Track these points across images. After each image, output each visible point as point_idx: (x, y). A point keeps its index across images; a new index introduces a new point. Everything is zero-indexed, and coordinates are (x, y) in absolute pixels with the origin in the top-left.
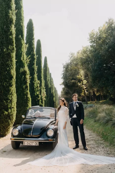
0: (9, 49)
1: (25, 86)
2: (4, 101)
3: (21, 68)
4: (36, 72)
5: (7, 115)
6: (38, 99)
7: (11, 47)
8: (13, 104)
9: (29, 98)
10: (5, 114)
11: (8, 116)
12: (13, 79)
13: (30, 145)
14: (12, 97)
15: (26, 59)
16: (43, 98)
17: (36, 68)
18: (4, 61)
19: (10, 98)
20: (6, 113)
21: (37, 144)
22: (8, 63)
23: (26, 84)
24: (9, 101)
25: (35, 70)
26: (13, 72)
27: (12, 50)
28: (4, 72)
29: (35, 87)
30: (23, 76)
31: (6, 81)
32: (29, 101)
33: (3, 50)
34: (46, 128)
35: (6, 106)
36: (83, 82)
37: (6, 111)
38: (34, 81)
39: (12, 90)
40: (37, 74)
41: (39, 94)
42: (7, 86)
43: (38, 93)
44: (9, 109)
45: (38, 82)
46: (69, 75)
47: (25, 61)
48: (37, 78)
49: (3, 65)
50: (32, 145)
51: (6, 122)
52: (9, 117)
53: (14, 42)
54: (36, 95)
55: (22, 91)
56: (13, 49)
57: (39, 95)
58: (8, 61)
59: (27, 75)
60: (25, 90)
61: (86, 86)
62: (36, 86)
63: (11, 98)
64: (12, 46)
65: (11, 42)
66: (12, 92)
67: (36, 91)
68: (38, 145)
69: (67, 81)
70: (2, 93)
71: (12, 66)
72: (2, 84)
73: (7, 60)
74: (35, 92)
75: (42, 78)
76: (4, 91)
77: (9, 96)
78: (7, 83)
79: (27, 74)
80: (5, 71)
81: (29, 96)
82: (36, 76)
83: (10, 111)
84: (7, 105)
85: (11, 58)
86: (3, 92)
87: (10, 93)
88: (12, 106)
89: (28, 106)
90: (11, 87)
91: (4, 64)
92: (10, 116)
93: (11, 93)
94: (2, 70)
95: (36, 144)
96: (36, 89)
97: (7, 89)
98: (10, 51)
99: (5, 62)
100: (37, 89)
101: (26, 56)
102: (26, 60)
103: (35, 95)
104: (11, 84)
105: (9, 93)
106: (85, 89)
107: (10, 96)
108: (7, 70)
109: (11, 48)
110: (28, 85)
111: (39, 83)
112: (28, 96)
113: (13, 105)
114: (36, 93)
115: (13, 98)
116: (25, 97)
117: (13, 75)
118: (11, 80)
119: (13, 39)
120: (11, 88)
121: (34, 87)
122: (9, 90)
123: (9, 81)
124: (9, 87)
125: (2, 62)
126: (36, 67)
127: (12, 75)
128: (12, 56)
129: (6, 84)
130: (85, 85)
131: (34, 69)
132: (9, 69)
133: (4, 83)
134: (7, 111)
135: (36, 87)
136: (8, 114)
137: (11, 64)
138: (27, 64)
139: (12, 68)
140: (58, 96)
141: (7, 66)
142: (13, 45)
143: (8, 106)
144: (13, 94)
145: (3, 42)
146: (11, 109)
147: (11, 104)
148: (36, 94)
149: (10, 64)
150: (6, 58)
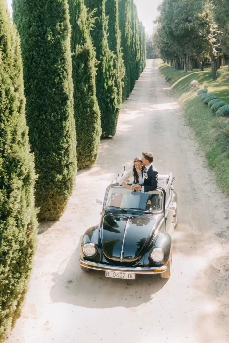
0: (57, 30)
1: (87, 85)
2: (54, 154)
3: (77, 45)
4: (105, 33)
5: (61, 182)
6: (112, 97)
7: (60, 26)
8: (71, 156)
9: (96, 113)
10: (57, 179)
11: (63, 182)
12: (69, 102)
13: (119, 278)
14: (68, 142)
15: (86, 17)
16: (120, 82)
17: (106, 20)
18: (47, 63)
19: (64, 146)
20: (59, 177)
21: (132, 276)
22: (55, 67)
23: (89, 82)
24: (63, 152)
25: (104, 28)
26: (69, 85)
27: (63, 31)
28: (49, 90)
29: (104, 71)
30: (83, 65)
31: (55, 110)
32: (96, 119)
33: (44, 36)
34: (149, 243)
35: (57, 164)
36: (209, 27)
37: (60, 175)
38: (102, 55)
39: (68, 125)
40: (108, 35)
41: (113, 85)
42: (57, 120)
43: (110, 83)
44: (64, 168)
45: (110, 56)
46: (178, 10)
47: (85, 25)
48: (108, 46)
49: (46, 73)
50: (123, 278)
51: (60, 196)
52: (65, 183)
53: (67, 11)
54: (106, 87)
55: (81, 98)
56: (66, 29)
57: (114, 87)
58: (55, 61)
59: (91, 61)
60: (88, 94)
61: (215, 37)
62: (107, 67)
63: (67, 145)
64: (62, 23)
65: (60, 13)
66: (67, 132)
67: (107, 79)
68: (134, 279)
69: (173, 26)
70: (48, 137)
71: (65, 72)
72: (46, 117)
73: (55, 58)
74: (105, 82)
75: (116, 33)
76: (51, 132)
77: (62, 141)
78: (57, 113)
79: (91, 56)
80: (51, 86)
81: (96, 108)
82: (105, 42)
83: (65, 172)
84: (60, 162)
85: (63, 54)
86: (50, 134)
87: (64, 134)
88: (70, 161)
89: (94, 130)
90: (65, 121)
91: (49, 71)
92: (67, 181)
93: (66, 135)
94: (44, 85)
95: (130, 277)
96: (106, 73)
97: (58, 126)
98: (59, 36)
99: (49, 66)
100: (108, 73)
101: (87, 8)
102: (88, 19)
103: (104, 88)
104: (66, 113)
105: (61, 134)
106: (214, 43)
107: (64, 142)
108: (54, 84)
109: (61, 29)
110: (93, 82)
111: (112, 57)
112: (94, 109)
113: (71, 158)
114: (107, 83)
115: (70, 143)
116: (87, 110)
117: (68, 93)
118: (64, 106)
119: (64, 5)
120: (65, 123)
121: (102, 69)
122: (62, 128)
123: (60, 109)
124: (61, 121)
125: (44, 66)
126: (105, 18)
127: (65, 93)
128: (64, 48)
129: (54, 117)
130: (214, 33)
131: (102, 26)
132: (60, 82)
133: (50, 115)
134: (60, 173)
135: (106, 69)
136: (63, 179)
137: (63, 67)
138: (89, 30)
139: (64, 77)
140: (146, 41)
141: (54, 74)
142: (65, 19)
143: (62, 163)
144: (69, 135)
145: (42, 16)
146: (68, 167)
147: (68, 157)
148: (107, 85)
149: (60, 70)
150: (52, 56)
